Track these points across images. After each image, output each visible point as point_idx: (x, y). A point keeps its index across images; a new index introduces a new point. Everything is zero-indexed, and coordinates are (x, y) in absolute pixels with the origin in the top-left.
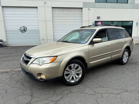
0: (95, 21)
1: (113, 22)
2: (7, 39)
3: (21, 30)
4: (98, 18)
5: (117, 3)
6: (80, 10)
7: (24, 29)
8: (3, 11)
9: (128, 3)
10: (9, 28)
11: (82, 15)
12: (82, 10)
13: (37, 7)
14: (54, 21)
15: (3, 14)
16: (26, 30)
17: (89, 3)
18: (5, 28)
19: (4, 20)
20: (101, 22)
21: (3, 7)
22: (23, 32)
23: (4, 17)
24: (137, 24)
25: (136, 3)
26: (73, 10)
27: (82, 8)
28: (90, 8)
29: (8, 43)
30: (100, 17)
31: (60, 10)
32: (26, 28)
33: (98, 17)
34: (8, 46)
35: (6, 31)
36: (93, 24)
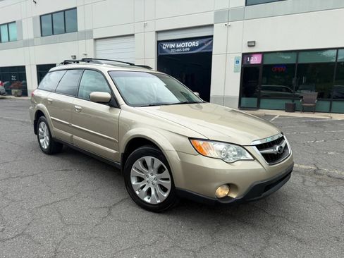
0: (243, 54)
4: (252, 44)
13: (133, 35)
15: (95, 51)
17: (229, 11)
20: (260, 56)
21: (95, 40)
23: (96, 55)
27: (212, 26)
28: (230, 24)
30: (254, 42)
33: (249, 42)
36: (238, 62)
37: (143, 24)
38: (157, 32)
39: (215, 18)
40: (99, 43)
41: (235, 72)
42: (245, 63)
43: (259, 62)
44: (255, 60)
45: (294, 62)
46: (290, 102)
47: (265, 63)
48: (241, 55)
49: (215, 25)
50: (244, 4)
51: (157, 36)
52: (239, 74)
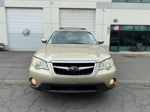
1: (135, 26)
2: (9, 43)
3: (24, 33)
4: (115, 21)
5: (141, 2)
6: (93, 11)
7: (27, 32)
8: (6, 12)
11: (95, 18)
12: (95, 11)
13: (42, 8)
15: (6, 16)
16: (30, 33)
17: (103, 3)
18: (7, 31)
19: (7, 22)
20: (119, 26)
22: (26, 36)
23: (7, 19)
26: (84, 11)
27: (95, 9)
28: (105, 9)
29: (10, 48)
30: (117, 20)
31: (69, 11)
32: (30, 31)
33: (115, 20)
34: (9, 50)
35: (8, 34)
36: (109, 29)
37: (50, 2)
38: (60, 9)
39: (97, 6)
41: (107, 34)
42: (112, 29)
43: (118, 29)
44: (116, 28)
46: (131, 47)
47: (120, 30)
48: (110, 26)
49: (96, 9)
50: (111, 1)
51: (59, 11)
52: (110, 34)
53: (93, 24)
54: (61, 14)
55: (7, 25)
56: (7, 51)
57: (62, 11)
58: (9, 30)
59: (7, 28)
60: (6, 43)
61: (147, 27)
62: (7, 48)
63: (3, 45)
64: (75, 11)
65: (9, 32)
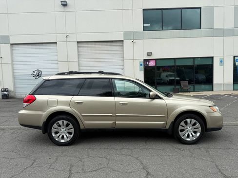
0: (144, 60)
1: (176, 60)
2: (15, 87)
3: (34, 75)
4: (149, 54)
5: (181, 29)
6: (120, 44)
7: (38, 73)
8: (12, 50)
9: (200, 28)
10: (18, 72)
11: (123, 52)
12: (123, 44)
13: (56, 43)
14: (81, 61)
15: (12, 54)
16: (41, 75)
17: (133, 33)
18: (13, 73)
19: (13, 62)
20: (155, 61)
21: (12, 44)
22: (37, 78)
23: (12, 57)
24: (221, 61)
25: (215, 27)
26: (109, 44)
27: (123, 41)
28: (134, 41)
29: (17, 94)
30: (151, 53)
31: (89, 44)
32: (41, 71)
34: (16, 97)
35: (14, 76)
36: (141, 65)
37: (65, 35)
38: (78, 42)
39: (124, 37)
40: (15, 47)
41: (140, 71)
42: (146, 65)
43: (154, 65)
44: (152, 64)
45: (173, 64)
46: (173, 87)
47: (157, 65)
48: (143, 60)
50: (142, 30)
51: (77, 45)
52: (143, 72)
53: (121, 59)
54: (80, 49)
55: (13, 65)
56: (12, 98)
57: (80, 44)
58: (15, 71)
59: (13, 69)
60: (11, 88)
61: (192, 60)
62: (12, 94)
63: (8, 91)
64: (97, 44)
65: (15, 74)
